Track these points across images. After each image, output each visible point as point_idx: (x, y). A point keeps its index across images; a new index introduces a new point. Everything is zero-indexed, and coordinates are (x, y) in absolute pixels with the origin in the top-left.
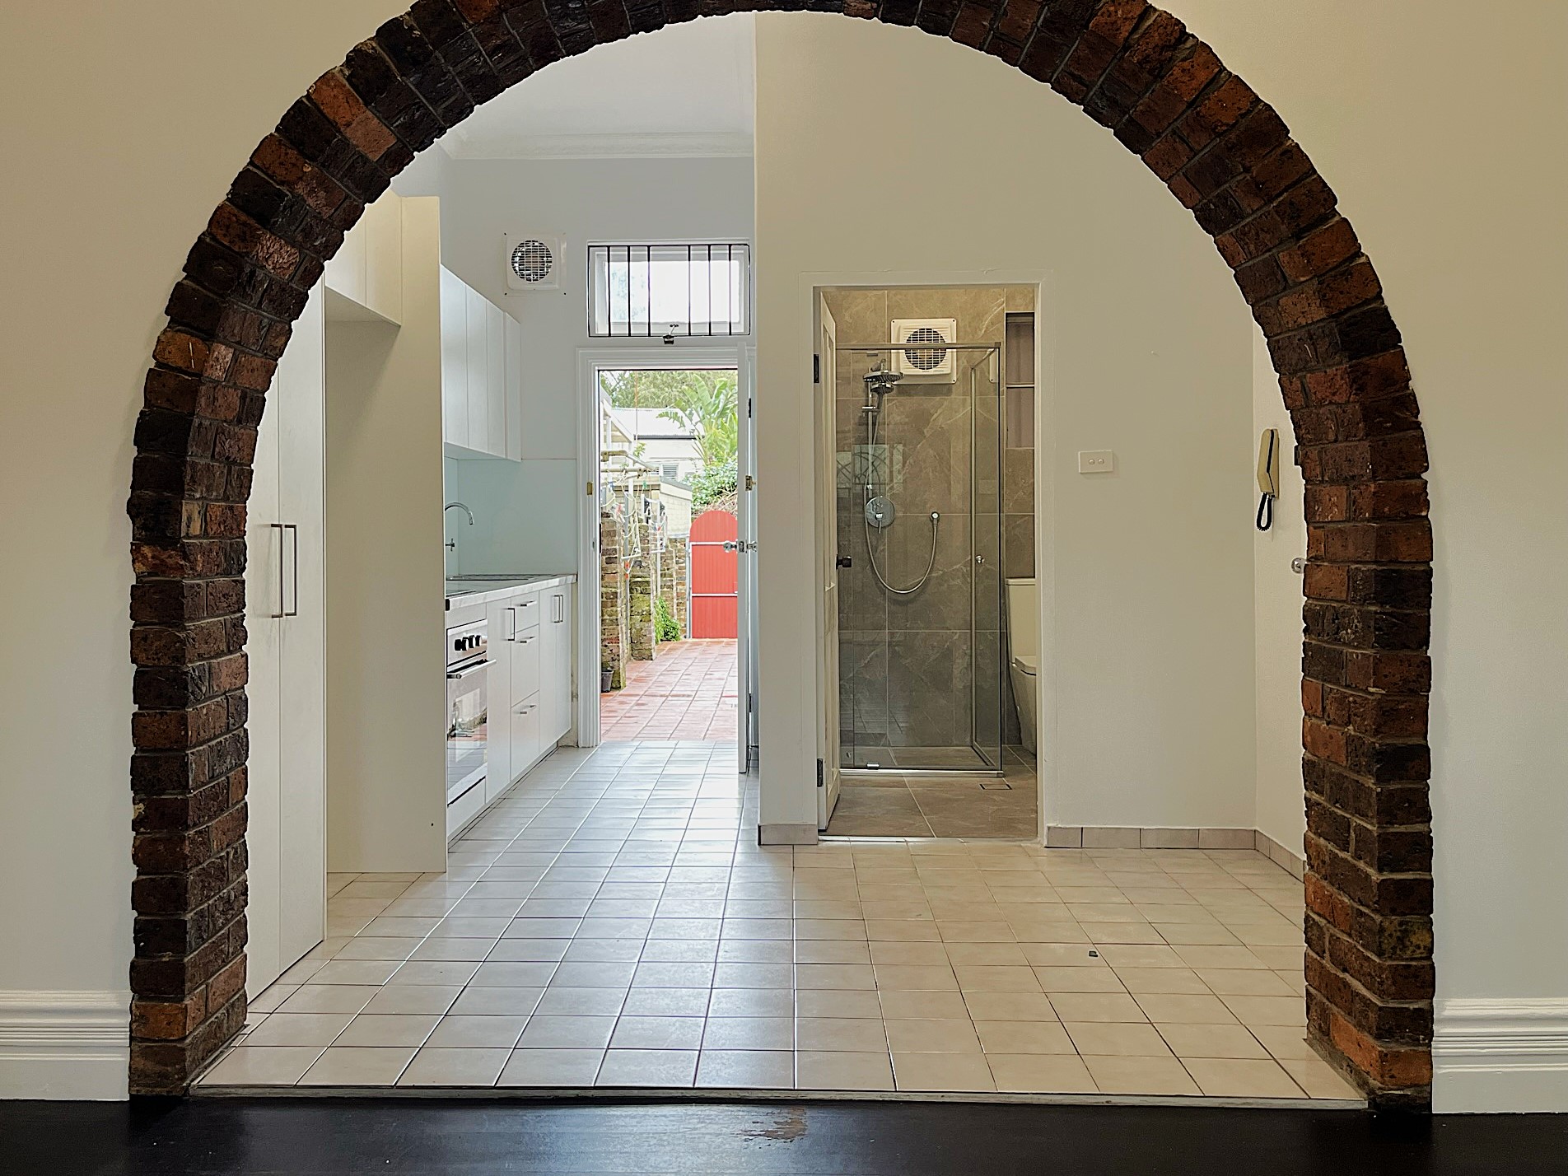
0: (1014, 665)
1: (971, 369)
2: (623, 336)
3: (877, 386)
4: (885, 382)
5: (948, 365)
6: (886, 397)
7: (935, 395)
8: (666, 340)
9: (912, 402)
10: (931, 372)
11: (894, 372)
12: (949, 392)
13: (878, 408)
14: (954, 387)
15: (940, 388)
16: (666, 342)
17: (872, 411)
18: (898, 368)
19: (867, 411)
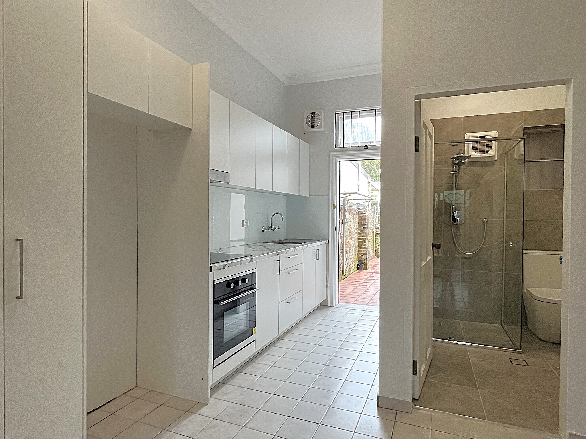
0: (525, 291)
1: (504, 153)
2: (349, 147)
3: (457, 162)
4: (462, 160)
5: (493, 152)
6: (462, 167)
7: (487, 166)
8: (365, 147)
9: (476, 169)
10: (485, 155)
11: (466, 154)
12: (493, 164)
13: (458, 172)
14: (496, 163)
15: (489, 163)
16: (365, 149)
17: (455, 174)
18: (468, 153)
19: (453, 174)
